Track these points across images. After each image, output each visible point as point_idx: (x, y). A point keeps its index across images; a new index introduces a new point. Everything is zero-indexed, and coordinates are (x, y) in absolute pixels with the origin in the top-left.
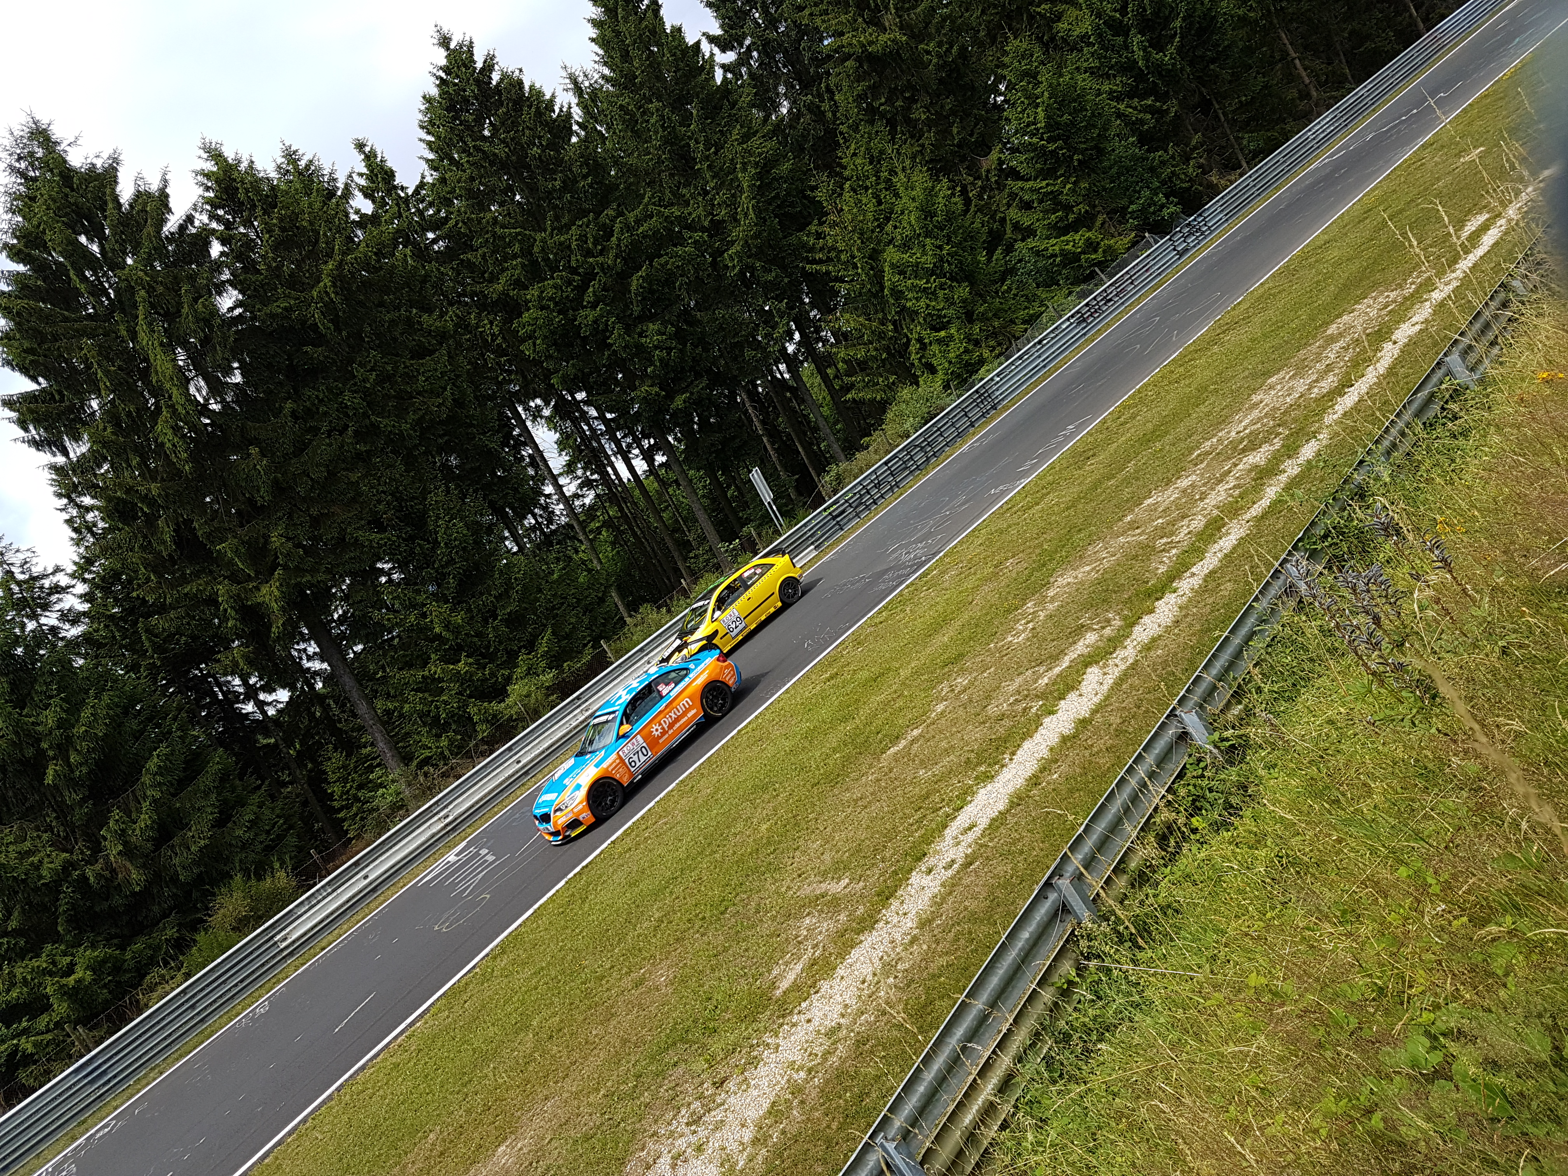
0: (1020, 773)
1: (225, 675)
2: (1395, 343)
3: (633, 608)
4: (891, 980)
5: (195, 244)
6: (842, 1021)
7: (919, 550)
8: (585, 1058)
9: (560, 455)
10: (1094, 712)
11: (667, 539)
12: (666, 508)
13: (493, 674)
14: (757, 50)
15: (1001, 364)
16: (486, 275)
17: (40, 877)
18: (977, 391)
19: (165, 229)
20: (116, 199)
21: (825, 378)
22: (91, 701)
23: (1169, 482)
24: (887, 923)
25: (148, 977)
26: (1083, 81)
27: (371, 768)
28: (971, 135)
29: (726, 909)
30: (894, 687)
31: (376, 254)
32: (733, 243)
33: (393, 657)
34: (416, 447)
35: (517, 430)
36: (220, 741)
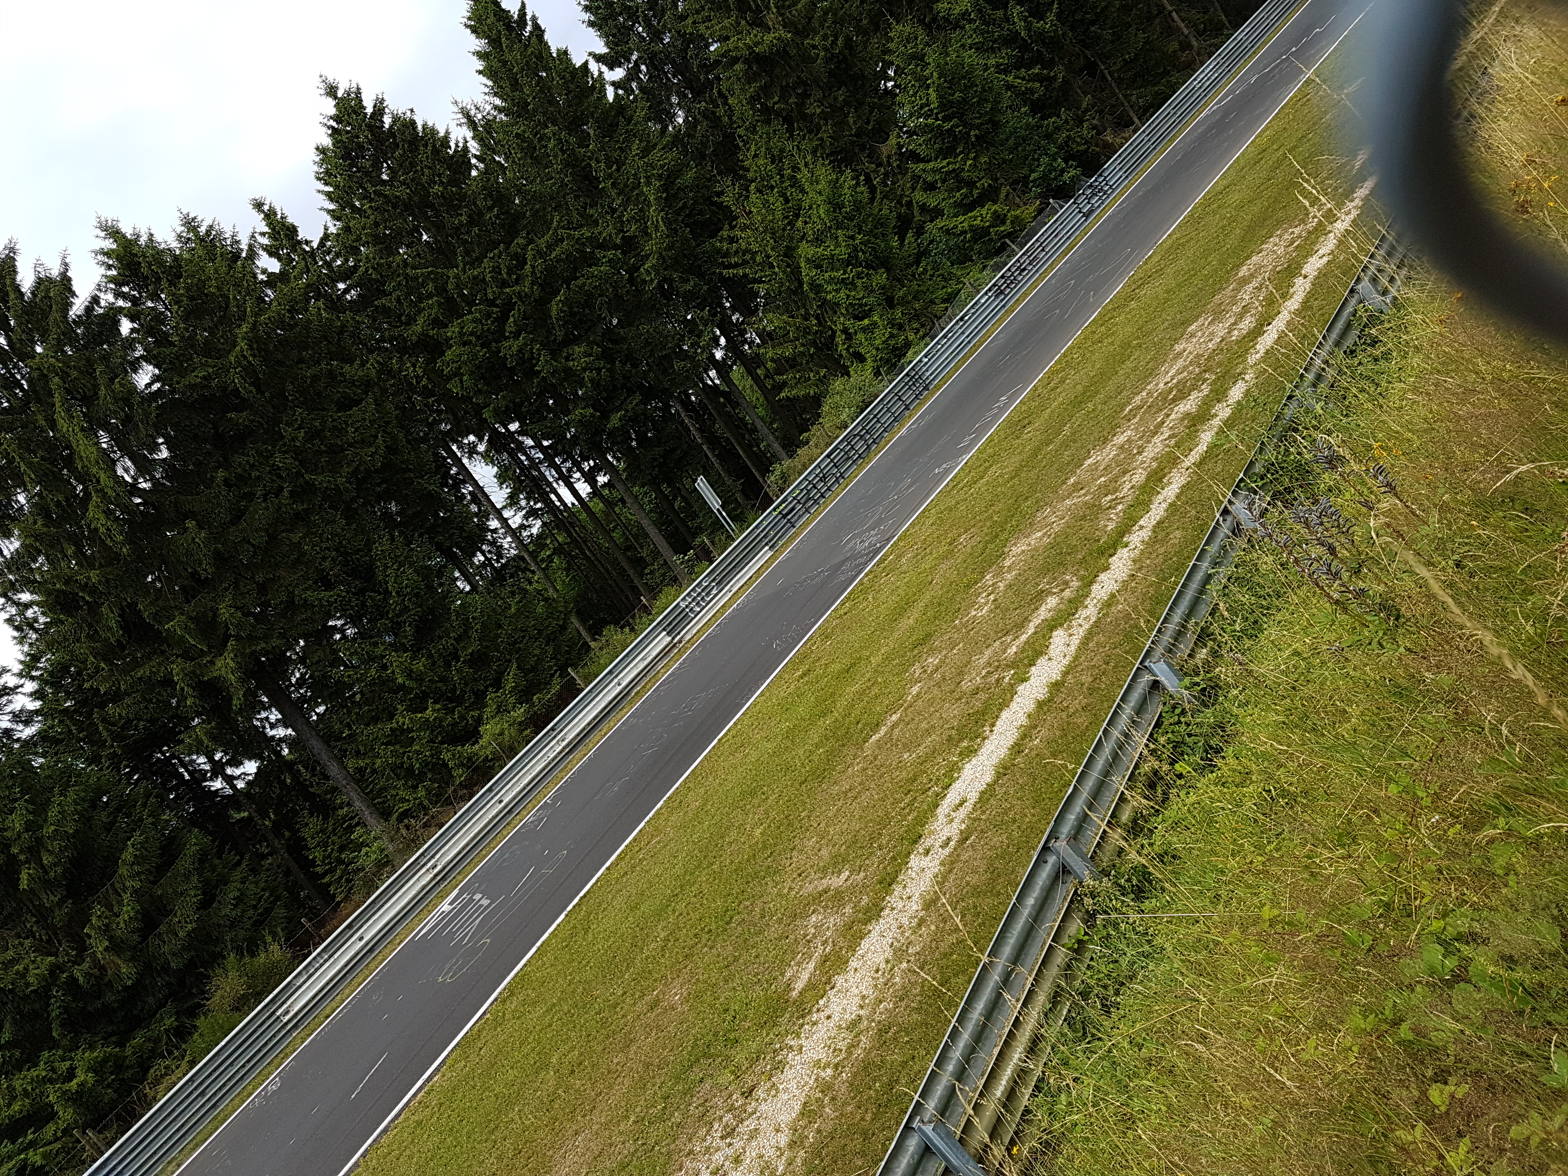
0: (1002, 743)
1: (189, 755)
2: (1305, 277)
3: (596, 631)
4: (904, 965)
5: (104, 324)
6: (861, 1012)
7: (873, 537)
8: (610, 1087)
9: (501, 488)
10: (1065, 674)
11: (621, 558)
12: (615, 527)
13: (462, 717)
14: (645, 64)
15: (927, 345)
16: (403, 318)
17: (28, 985)
18: (907, 375)
19: (71, 313)
20: (17, 288)
21: (756, 379)
22: (56, 799)
23: (1105, 441)
24: (893, 909)
25: (152, 1071)
26: (970, 57)
27: (350, 829)
28: (868, 123)
29: (731, 918)
30: (868, 675)
31: (289, 311)
32: (647, 257)
33: (358, 714)
34: (354, 500)
35: (455, 469)
36: (193, 821)
